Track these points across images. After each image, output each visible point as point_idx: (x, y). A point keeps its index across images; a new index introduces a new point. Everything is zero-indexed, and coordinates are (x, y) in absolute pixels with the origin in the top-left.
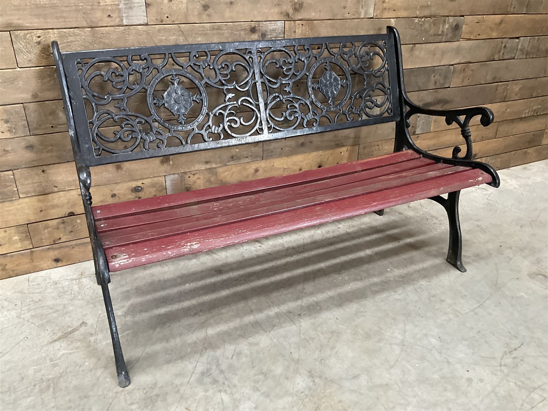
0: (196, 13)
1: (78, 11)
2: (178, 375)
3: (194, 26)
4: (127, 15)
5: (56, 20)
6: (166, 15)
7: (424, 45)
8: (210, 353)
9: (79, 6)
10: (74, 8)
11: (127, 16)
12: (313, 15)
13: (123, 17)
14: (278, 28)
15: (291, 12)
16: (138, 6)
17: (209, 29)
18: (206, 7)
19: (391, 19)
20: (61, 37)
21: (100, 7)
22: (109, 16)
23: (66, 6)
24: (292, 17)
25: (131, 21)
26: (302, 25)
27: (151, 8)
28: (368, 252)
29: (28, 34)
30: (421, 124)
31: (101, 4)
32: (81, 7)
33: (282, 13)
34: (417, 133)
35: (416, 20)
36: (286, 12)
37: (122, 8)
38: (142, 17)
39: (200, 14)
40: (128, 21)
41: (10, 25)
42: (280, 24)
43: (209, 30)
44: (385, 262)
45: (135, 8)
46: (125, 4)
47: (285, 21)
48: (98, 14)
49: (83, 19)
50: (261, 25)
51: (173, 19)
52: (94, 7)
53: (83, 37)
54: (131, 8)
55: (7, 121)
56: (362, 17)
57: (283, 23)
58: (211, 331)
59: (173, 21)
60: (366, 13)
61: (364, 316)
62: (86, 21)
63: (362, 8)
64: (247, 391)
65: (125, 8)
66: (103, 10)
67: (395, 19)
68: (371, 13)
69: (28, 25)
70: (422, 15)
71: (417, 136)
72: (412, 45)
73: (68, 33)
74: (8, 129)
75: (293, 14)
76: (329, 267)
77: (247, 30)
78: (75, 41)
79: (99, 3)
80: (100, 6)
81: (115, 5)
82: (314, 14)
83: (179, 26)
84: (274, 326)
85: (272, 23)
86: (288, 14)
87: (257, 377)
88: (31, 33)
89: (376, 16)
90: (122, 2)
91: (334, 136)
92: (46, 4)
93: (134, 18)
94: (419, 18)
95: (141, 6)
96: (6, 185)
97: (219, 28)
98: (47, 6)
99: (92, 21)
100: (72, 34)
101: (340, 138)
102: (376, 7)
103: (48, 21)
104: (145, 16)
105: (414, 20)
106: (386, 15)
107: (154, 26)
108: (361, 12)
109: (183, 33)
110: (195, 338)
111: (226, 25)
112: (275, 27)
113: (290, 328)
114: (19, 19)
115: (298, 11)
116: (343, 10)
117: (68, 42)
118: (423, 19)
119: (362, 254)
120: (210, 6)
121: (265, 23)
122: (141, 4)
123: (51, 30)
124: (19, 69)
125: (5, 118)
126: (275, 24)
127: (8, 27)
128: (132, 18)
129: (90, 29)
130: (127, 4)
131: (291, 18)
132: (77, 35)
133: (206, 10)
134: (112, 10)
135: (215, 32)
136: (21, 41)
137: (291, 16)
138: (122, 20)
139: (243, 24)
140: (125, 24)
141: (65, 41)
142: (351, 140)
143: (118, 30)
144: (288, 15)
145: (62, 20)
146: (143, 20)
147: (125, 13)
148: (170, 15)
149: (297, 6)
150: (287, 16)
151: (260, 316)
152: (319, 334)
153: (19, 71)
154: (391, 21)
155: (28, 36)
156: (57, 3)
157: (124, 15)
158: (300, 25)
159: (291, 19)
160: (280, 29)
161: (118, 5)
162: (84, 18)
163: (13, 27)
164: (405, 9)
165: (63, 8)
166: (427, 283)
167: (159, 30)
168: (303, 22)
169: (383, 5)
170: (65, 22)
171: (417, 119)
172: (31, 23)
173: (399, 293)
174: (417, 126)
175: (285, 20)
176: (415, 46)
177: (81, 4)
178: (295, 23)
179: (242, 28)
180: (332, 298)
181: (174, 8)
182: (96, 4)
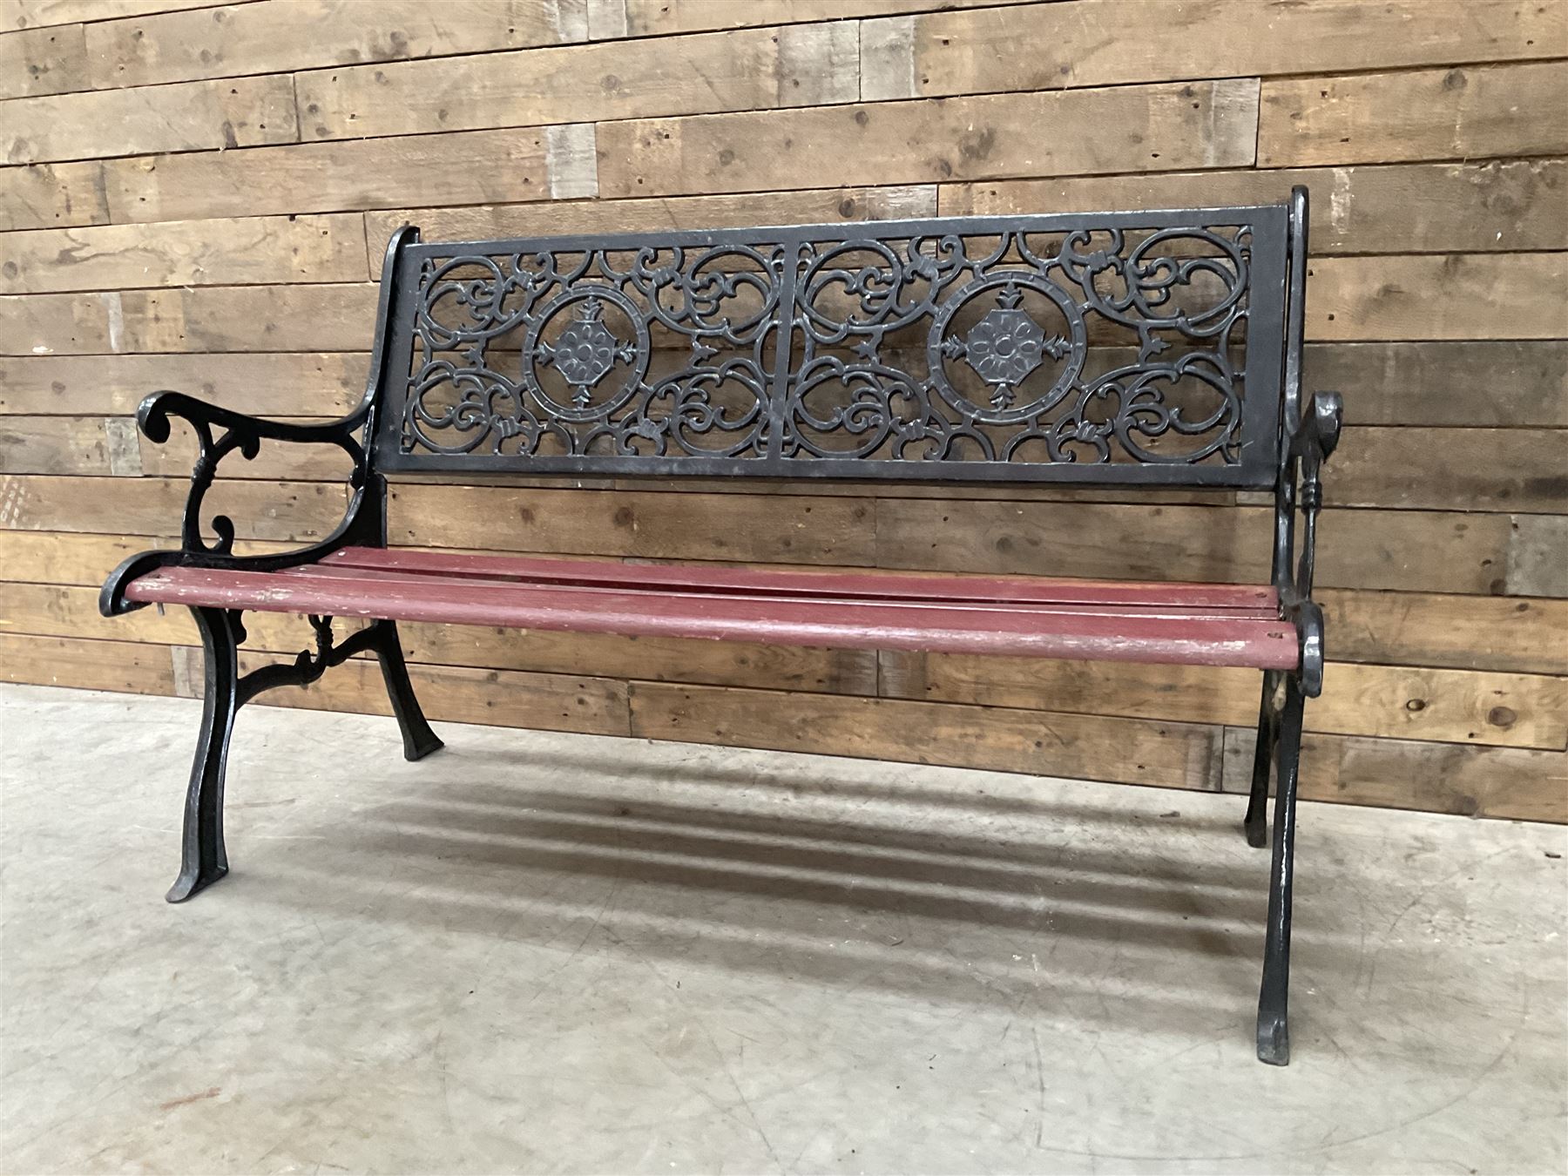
0: (704, 170)
1: (471, 171)
2: (256, 926)
3: (699, 200)
4: (559, 178)
5: (434, 191)
6: (639, 177)
7: (1505, 260)
8: (357, 922)
9: (473, 162)
10: (465, 165)
11: (559, 181)
12: (1027, 164)
13: (551, 182)
14: (918, 204)
15: (955, 156)
16: (582, 159)
17: (732, 207)
18: (727, 156)
19: (1335, 170)
20: (441, 224)
21: (510, 164)
22: (526, 180)
23: (453, 163)
24: (961, 173)
25: (566, 191)
26: (994, 193)
27: (605, 160)
28: (1038, 903)
29: (390, 217)
30: (1529, 559)
31: (513, 157)
32: (477, 164)
33: (928, 164)
34: (1511, 589)
35: (1456, 170)
36: (942, 160)
37: (551, 165)
38: (589, 183)
39: (712, 173)
40: (560, 191)
41: (364, 200)
42: (923, 194)
43: (734, 210)
44: (1044, 941)
45: (576, 164)
46: (556, 155)
47: (938, 183)
48: (507, 178)
49: (480, 189)
50: (868, 196)
51: (651, 185)
52: (500, 163)
53: (479, 225)
54: (567, 163)
55: (345, 383)
56: (1211, 164)
57: (933, 189)
58: (419, 892)
59: (652, 191)
60: (1225, 153)
61: (749, 1010)
62: (484, 191)
63: (1208, 137)
64: (291, 1002)
65: (556, 165)
66: (517, 168)
67: (1352, 170)
68: (1245, 150)
69: (391, 200)
70: (1484, 152)
71: (1518, 602)
72: (1443, 258)
73: (452, 216)
74: (345, 398)
75: (961, 166)
76: (858, 891)
77: (831, 209)
78: (463, 233)
79: (509, 154)
80: (510, 160)
81: (538, 157)
82: (1030, 162)
83: (664, 202)
84: (533, 935)
85: (900, 191)
86: (947, 164)
87: (347, 993)
88: (395, 214)
89: (1268, 160)
90: (552, 151)
91: (1124, 539)
92: (422, 160)
93: (572, 184)
94: (1470, 161)
95: (587, 159)
96: (334, 509)
97: (758, 206)
98: (422, 163)
99: (494, 192)
100: (459, 218)
101: (1148, 548)
102: (1261, 133)
103: (424, 192)
104: (594, 180)
105: (1444, 169)
106: (1309, 156)
107: (611, 202)
108: (1204, 151)
109: (673, 218)
110: (380, 889)
111: (776, 198)
112: (910, 200)
113: (557, 954)
114: (379, 189)
115: (979, 157)
116: (1136, 149)
117: (453, 234)
118: (1490, 167)
119: (1009, 900)
120: (736, 153)
121: (878, 190)
122: (587, 155)
123: (426, 211)
124: (371, 284)
125: (344, 375)
126: (908, 191)
127: (362, 204)
128: (567, 184)
129: (490, 209)
130: (560, 154)
131: (957, 175)
132: (469, 220)
133: (725, 163)
134: (531, 169)
135: (747, 213)
136: (379, 232)
137: (955, 169)
138: (549, 189)
139: (820, 195)
140: (555, 197)
141: (449, 232)
142: (1196, 563)
143: (541, 211)
144: (946, 167)
145: (446, 189)
146: (592, 189)
147: (556, 175)
148: (646, 175)
149: (974, 142)
150: (942, 168)
151: (544, 908)
152: (590, 990)
153: (371, 288)
154: (1333, 175)
155: (390, 220)
156: (438, 157)
157: (554, 179)
158: (987, 196)
159: (956, 179)
160: (924, 206)
161: (544, 158)
162: (482, 186)
163: (370, 204)
164: (1393, 135)
165: (450, 168)
166: (1076, 1032)
167: (623, 212)
168: (996, 186)
169: (1293, 124)
170: (449, 193)
171: (1509, 534)
172: (396, 197)
173: (941, 1012)
174: (1512, 562)
175: (939, 180)
176: (1456, 261)
177: (477, 159)
178: (968, 190)
179: (815, 206)
180: (747, 945)
181: (655, 160)
182: (504, 156)
